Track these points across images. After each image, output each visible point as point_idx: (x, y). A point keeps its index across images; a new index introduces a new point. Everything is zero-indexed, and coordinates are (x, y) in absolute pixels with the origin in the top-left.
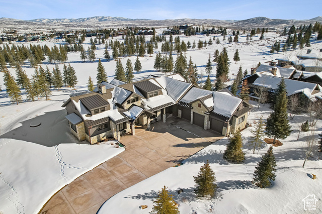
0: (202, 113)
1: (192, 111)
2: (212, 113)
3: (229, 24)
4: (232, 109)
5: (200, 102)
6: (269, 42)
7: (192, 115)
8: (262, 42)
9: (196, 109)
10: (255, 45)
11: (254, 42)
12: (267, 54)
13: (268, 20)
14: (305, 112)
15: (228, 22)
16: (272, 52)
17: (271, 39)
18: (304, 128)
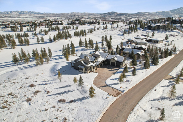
0: (114, 62)
1: (111, 62)
2: (117, 62)
3: (98, 15)
4: (122, 60)
5: (113, 59)
6: (121, 29)
7: (111, 63)
8: (119, 29)
9: (112, 61)
10: (116, 31)
11: (115, 29)
12: (121, 35)
13: (117, 13)
14: (140, 59)
15: (97, 14)
16: (124, 34)
17: (122, 27)
18: (140, 63)
